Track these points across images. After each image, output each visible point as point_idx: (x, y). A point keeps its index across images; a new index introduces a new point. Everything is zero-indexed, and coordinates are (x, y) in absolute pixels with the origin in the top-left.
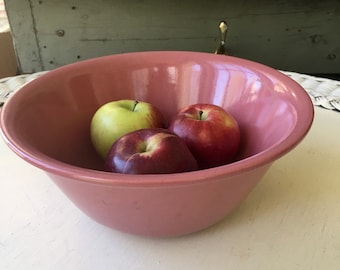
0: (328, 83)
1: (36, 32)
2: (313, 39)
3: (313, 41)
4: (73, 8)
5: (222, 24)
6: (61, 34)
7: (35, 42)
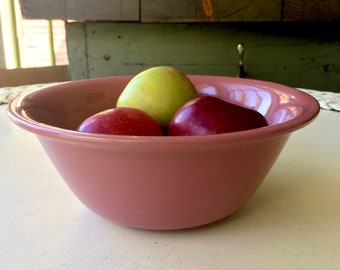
0: (330, 95)
1: (87, 56)
2: (326, 68)
3: (326, 70)
4: (119, 37)
5: (239, 46)
6: (107, 59)
7: (85, 65)
